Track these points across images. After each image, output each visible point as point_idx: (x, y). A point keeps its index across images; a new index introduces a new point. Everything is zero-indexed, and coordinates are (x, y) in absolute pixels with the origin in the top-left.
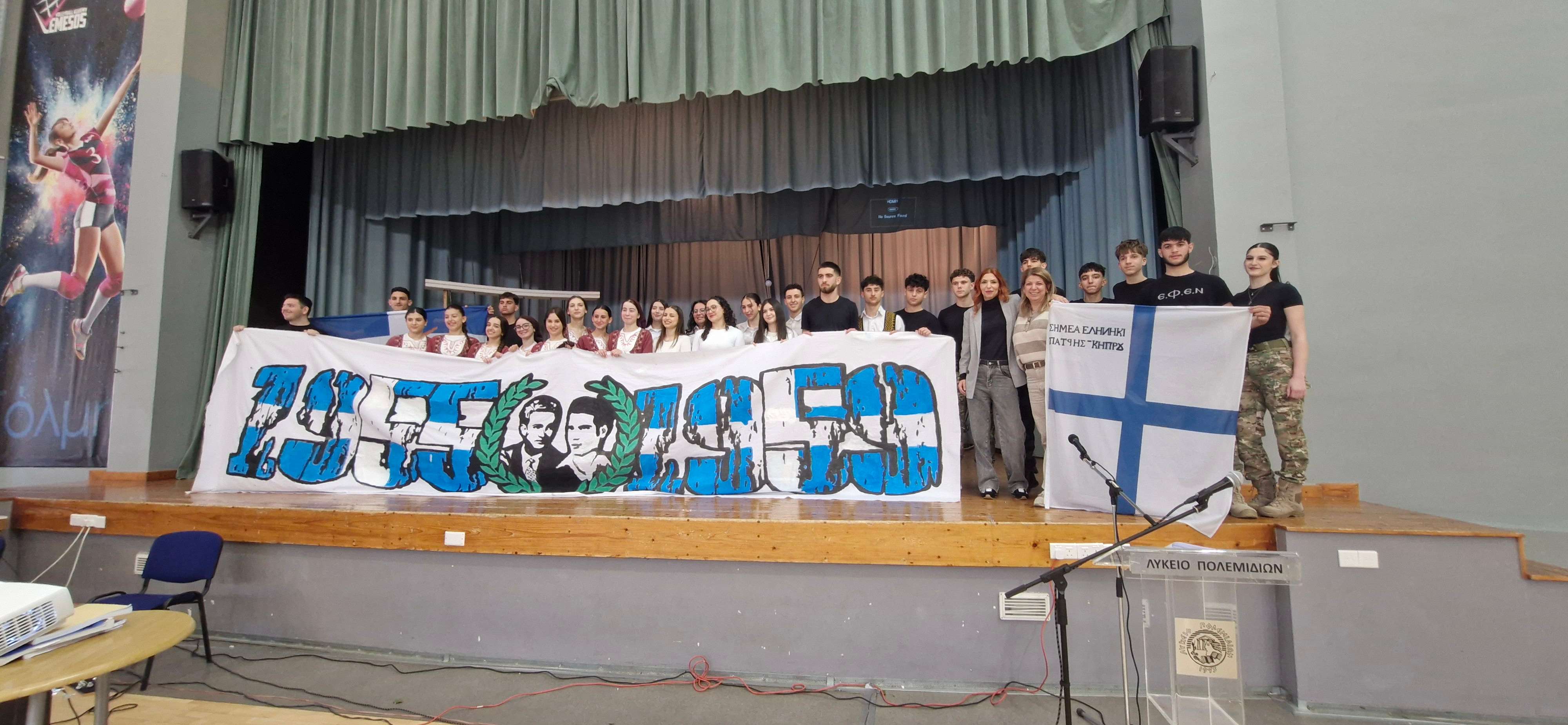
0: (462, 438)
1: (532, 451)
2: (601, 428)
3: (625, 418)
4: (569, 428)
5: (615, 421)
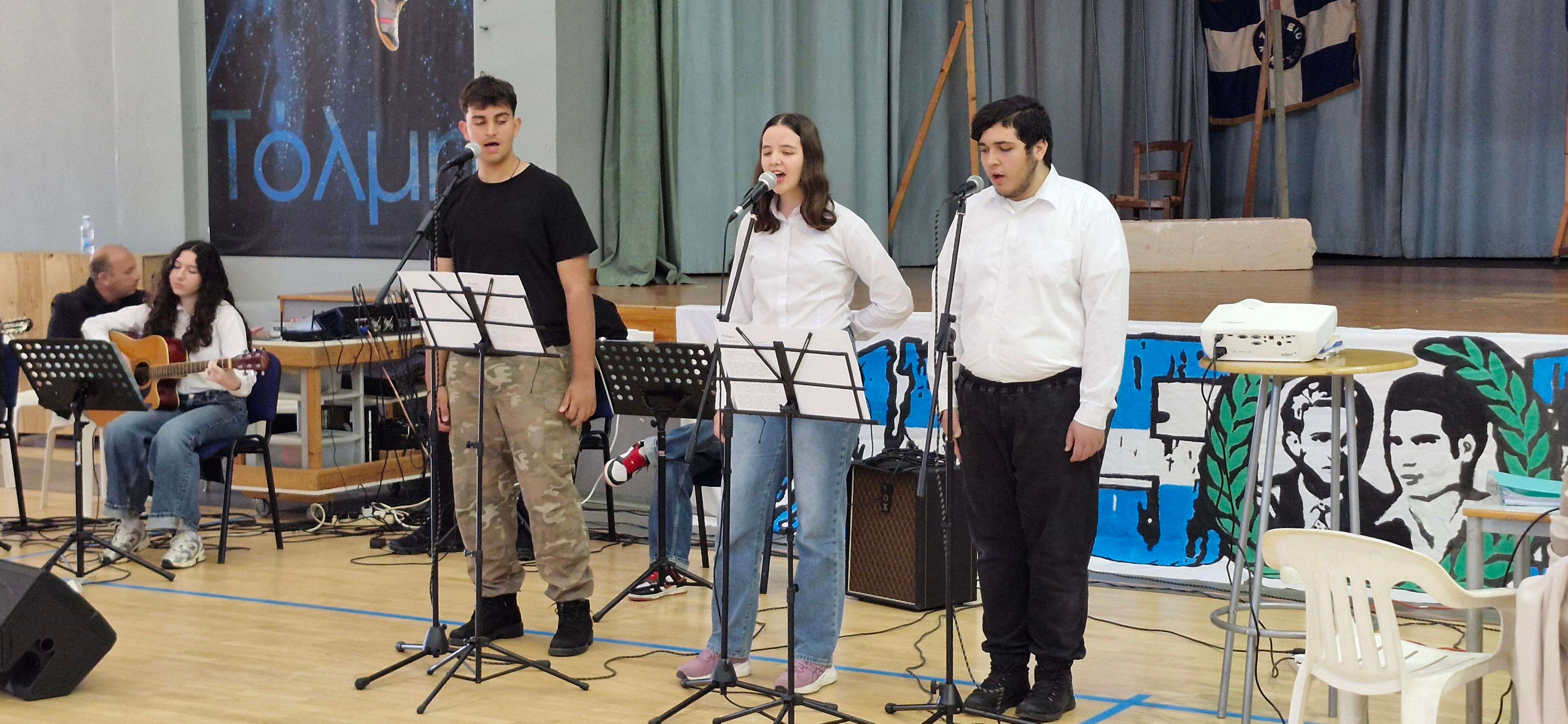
0: (1171, 461)
1: (1320, 489)
2: (1461, 442)
3: (1511, 419)
4: (1389, 440)
5: (1490, 426)
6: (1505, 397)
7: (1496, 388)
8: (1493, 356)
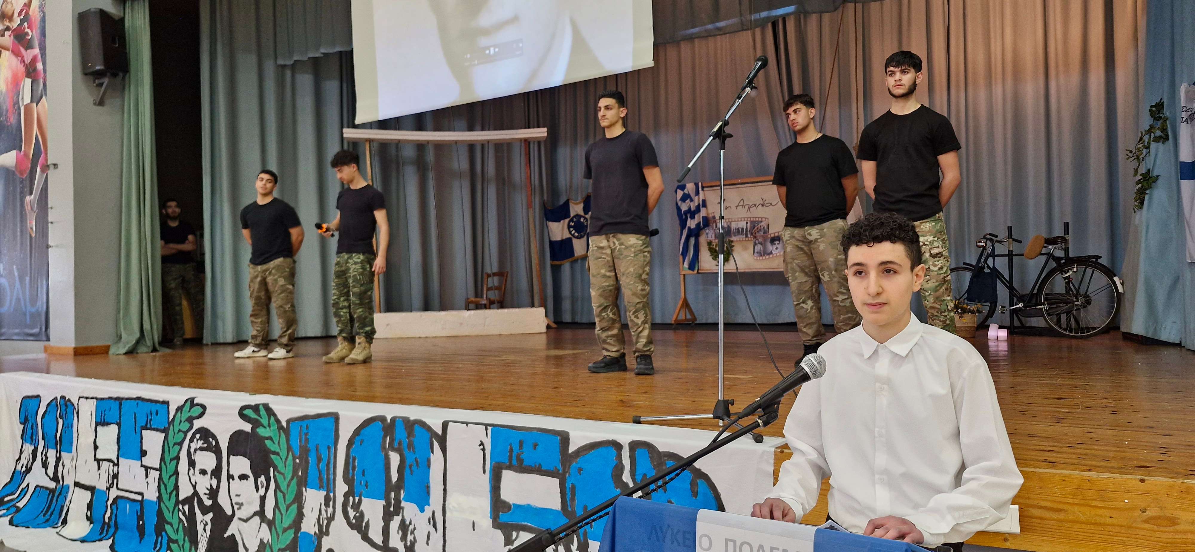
1: (203, 508)
2: (259, 480)
3: (280, 466)
4: (230, 477)
5: (272, 469)
6: (278, 450)
7: (274, 443)
8: (272, 419)
